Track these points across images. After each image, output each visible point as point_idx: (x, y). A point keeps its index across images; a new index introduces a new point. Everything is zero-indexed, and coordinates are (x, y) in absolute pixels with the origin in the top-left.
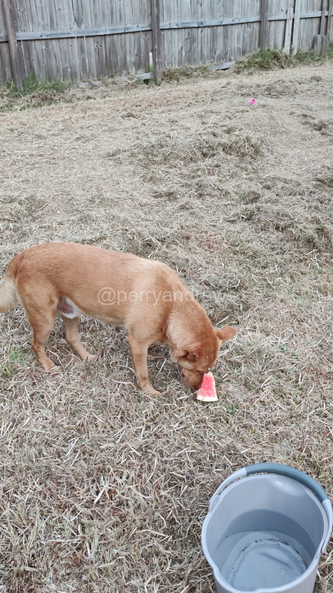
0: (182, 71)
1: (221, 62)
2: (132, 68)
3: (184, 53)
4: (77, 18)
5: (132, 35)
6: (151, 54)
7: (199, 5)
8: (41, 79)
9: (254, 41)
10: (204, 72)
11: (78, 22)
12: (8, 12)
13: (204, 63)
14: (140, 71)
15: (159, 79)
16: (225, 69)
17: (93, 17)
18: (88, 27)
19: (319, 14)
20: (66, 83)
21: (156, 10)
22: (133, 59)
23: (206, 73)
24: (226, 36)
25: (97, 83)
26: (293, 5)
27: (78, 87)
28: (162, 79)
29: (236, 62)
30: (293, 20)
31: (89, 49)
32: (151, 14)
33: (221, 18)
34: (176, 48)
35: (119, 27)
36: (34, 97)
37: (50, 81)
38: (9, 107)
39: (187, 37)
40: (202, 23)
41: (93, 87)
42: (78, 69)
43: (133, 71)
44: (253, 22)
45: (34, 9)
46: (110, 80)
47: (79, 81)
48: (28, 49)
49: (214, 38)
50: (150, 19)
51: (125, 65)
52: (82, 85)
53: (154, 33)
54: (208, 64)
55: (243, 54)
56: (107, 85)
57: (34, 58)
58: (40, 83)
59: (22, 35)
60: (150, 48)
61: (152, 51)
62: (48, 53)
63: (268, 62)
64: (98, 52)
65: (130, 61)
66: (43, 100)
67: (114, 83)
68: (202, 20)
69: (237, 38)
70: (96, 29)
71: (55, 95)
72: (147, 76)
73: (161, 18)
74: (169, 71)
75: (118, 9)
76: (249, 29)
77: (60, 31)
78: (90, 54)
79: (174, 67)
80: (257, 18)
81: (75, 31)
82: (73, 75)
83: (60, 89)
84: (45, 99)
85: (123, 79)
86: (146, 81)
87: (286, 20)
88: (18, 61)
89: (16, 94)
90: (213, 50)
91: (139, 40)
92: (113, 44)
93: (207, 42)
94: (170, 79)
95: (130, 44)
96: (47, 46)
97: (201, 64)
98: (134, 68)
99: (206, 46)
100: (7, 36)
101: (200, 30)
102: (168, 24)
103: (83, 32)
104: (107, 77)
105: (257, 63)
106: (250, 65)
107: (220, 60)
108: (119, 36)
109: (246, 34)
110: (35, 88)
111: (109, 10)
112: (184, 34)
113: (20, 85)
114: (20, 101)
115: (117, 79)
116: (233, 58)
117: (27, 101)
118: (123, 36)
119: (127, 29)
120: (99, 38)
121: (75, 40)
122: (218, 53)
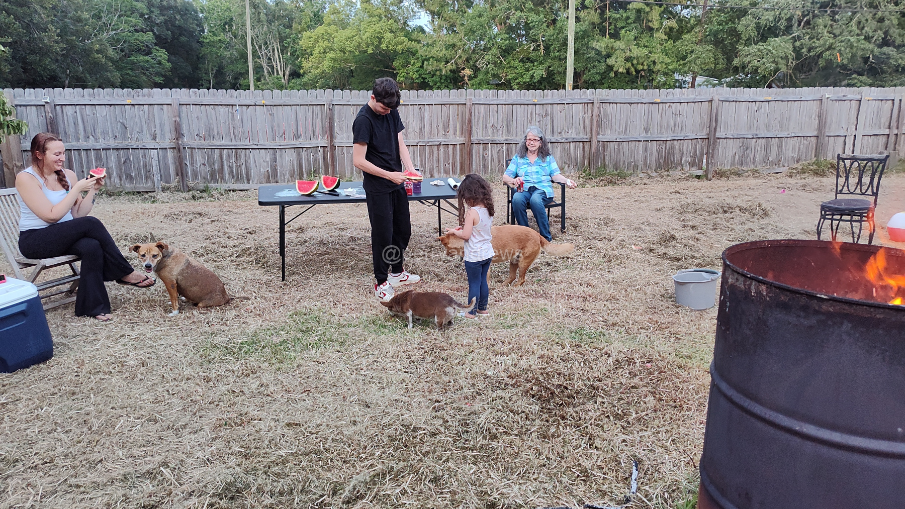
0: (733, 171)
1: (774, 167)
2: (686, 166)
3: (737, 157)
4: (646, 127)
5: (690, 141)
6: (705, 156)
7: (755, 121)
8: (610, 167)
9: (810, 152)
10: (755, 173)
11: (646, 130)
12: (595, 122)
13: (756, 167)
14: (693, 168)
15: (710, 176)
16: (778, 173)
17: (659, 127)
18: (655, 134)
19: (887, 132)
20: (629, 172)
21: (714, 124)
22: (689, 159)
23: (756, 175)
24: (780, 146)
25: (654, 174)
26: (855, 123)
27: (637, 176)
28: (713, 176)
29: (789, 169)
30: (855, 136)
31: (651, 150)
32: (709, 127)
33: (777, 132)
34: (730, 154)
35: (679, 134)
36: (602, 180)
37: (616, 170)
38: (584, 185)
39: (741, 145)
40: (757, 135)
41: (650, 177)
42: (641, 163)
43: (687, 168)
44: (810, 136)
45: (614, 120)
46: (666, 173)
47: (639, 171)
48: (604, 147)
49: (767, 148)
50: (708, 129)
51: (680, 163)
52: (642, 175)
53: (711, 140)
54: (759, 167)
55: (798, 162)
56: (662, 177)
57: (607, 153)
58: (608, 171)
59: (601, 138)
60: (705, 151)
61: (707, 154)
62: (619, 150)
63: (823, 170)
64: (659, 152)
65: (686, 160)
66: (608, 183)
67: (668, 175)
68: (757, 133)
69: (791, 150)
70: (660, 136)
71: (618, 180)
72: (700, 173)
73: (718, 129)
74: (721, 170)
75: (681, 122)
76: (805, 142)
77: (631, 136)
78: (651, 153)
79: (726, 168)
80: (815, 133)
81: (643, 136)
82: (636, 167)
83: (622, 176)
84: (610, 182)
85: (677, 173)
86: (698, 177)
87: (846, 136)
88: (595, 155)
89: (589, 177)
90: (766, 156)
91: (696, 146)
92: (673, 148)
93: (761, 150)
94: (721, 176)
95: (687, 148)
96: (619, 145)
97: (752, 167)
98: (688, 166)
99: (759, 153)
100: (591, 138)
101: (754, 140)
102: (724, 134)
103: (649, 137)
104: (663, 170)
105: (811, 170)
106: (803, 171)
107: (772, 165)
108: (679, 141)
109: (802, 146)
110: (604, 174)
111: (673, 122)
112: (739, 142)
113: (593, 171)
114: (591, 182)
115: (671, 173)
116: (786, 165)
117: (597, 183)
118: (682, 141)
119: (687, 136)
120: (662, 142)
121: (641, 143)
122: (771, 159)
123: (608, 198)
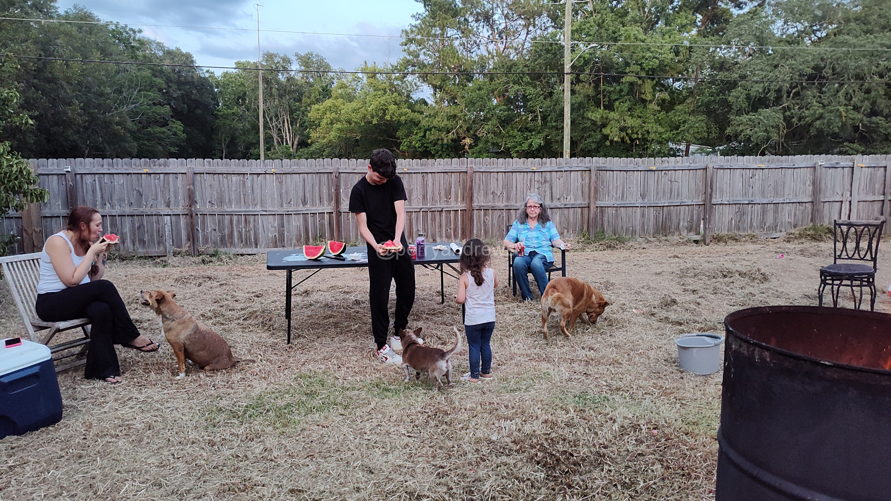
0: (730, 236)
1: (771, 232)
2: (684, 231)
3: (733, 222)
4: (642, 194)
5: (687, 207)
6: (702, 221)
7: (751, 188)
8: (609, 233)
9: (806, 218)
10: (753, 239)
11: (643, 196)
12: (593, 188)
13: (753, 232)
14: (691, 234)
15: (708, 241)
16: (775, 238)
17: (655, 194)
18: (651, 200)
19: (882, 198)
20: (627, 237)
21: (710, 190)
22: (686, 224)
23: (754, 240)
24: (776, 212)
25: (652, 239)
26: (850, 190)
27: (636, 241)
28: (711, 241)
29: (787, 234)
30: (850, 202)
31: (649, 215)
32: (705, 193)
33: (772, 198)
34: (726, 219)
35: (675, 201)
36: (601, 244)
37: (615, 235)
38: (583, 250)
39: (737, 210)
40: (752, 201)
41: (648, 242)
42: (638, 228)
43: (684, 233)
44: (805, 203)
45: (611, 187)
46: (664, 238)
47: (637, 236)
48: (602, 212)
49: (764, 213)
50: (704, 196)
51: (678, 228)
52: (640, 240)
53: (707, 207)
54: (757, 232)
55: (795, 227)
56: (660, 242)
57: (605, 219)
58: (607, 236)
59: (599, 203)
60: (702, 217)
61: (703, 219)
62: (617, 216)
63: (820, 235)
64: (656, 218)
65: (683, 225)
66: (607, 247)
67: (666, 240)
68: (753, 199)
69: (786, 215)
70: (656, 202)
71: (617, 245)
72: (698, 238)
73: (714, 196)
74: (718, 235)
75: (676, 189)
76: (801, 207)
77: (628, 202)
78: (649, 219)
79: (723, 233)
80: (810, 200)
81: (639, 202)
82: (634, 232)
83: (621, 241)
84: (609, 247)
85: (675, 238)
86: (696, 242)
87: (842, 201)
88: (594, 220)
89: (588, 242)
90: (763, 221)
91: (693, 212)
92: (669, 213)
93: (757, 216)
94: (719, 241)
95: (684, 214)
96: (616, 211)
97: (750, 232)
98: (686, 231)
99: (755, 218)
100: (589, 204)
101: (750, 206)
102: (720, 200)
103: (645, 203)
104: (661, 235)
105: (809, 235)
106: (801, 236)
107: (769, 231)
108: (675, 207)
109: (797, 211)
110: (603, 239)
111: (669, 189)
112: (735, 208)
113: (592, 236)
114: (590, 246)
115: (669, 238)
116: (783, 230)
117: (596, 247)
118: (678, 207)
119: (683, 202)
120: (659, 208)
121: (639, 208)
122: (768, 224)
123: (608, 262)
